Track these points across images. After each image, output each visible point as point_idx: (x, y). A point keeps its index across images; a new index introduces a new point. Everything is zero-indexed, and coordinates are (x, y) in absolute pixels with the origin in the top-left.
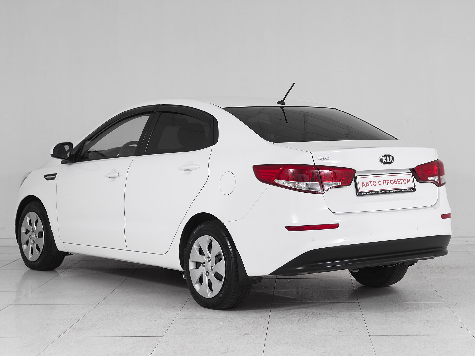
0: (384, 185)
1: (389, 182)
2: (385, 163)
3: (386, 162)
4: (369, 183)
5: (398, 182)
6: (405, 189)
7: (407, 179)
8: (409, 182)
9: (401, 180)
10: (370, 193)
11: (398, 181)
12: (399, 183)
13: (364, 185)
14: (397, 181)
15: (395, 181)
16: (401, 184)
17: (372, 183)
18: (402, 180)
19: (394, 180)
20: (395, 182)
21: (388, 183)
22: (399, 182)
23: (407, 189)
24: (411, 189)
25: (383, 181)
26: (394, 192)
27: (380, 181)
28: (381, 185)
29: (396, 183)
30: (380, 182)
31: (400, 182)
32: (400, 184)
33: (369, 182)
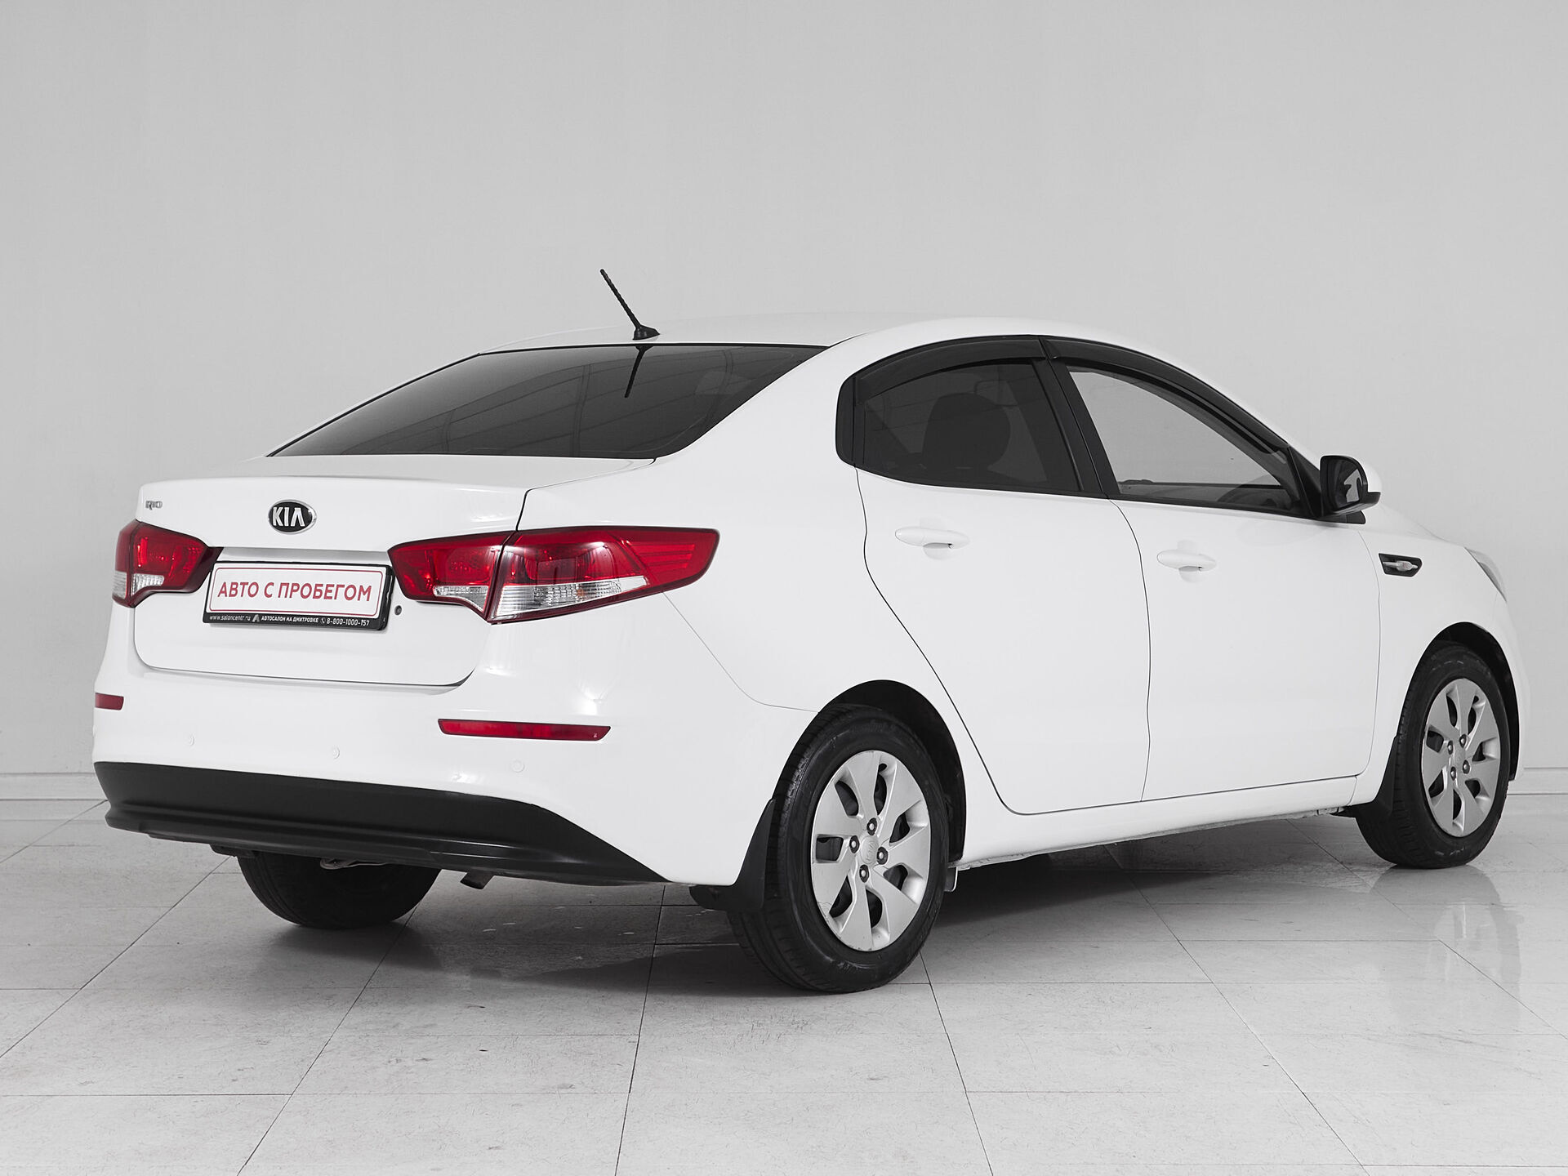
0: (279, 597)
1: (296, 591)
2: (277, 527)
3: (281, 524)
4: (240, 588)
5: (327, 591)
6: (337, 617)
7: (361, 586)
8: (364, 597)
9: (339, 589)
10: (229, 618)
11: (329, 588)
12: (329, 595)
13: (225, 592)
14: (323, 589)
15: (318, 588)
16: (335, 598)
17: (247, 587)
18: (343, 586)
19: (317, 585)
20: (316, 590)
21: (292, 591)
22: (331, 591)
23: (344, 618)
24: (360, 619)
25: (282, 584)
26: (298, 624)
27: (272, 584)
28: (270, 596)
29: (318, 594)
30: (270, 586)
31: (332, 594)
32: (331, 598)
33: (241, 584)
